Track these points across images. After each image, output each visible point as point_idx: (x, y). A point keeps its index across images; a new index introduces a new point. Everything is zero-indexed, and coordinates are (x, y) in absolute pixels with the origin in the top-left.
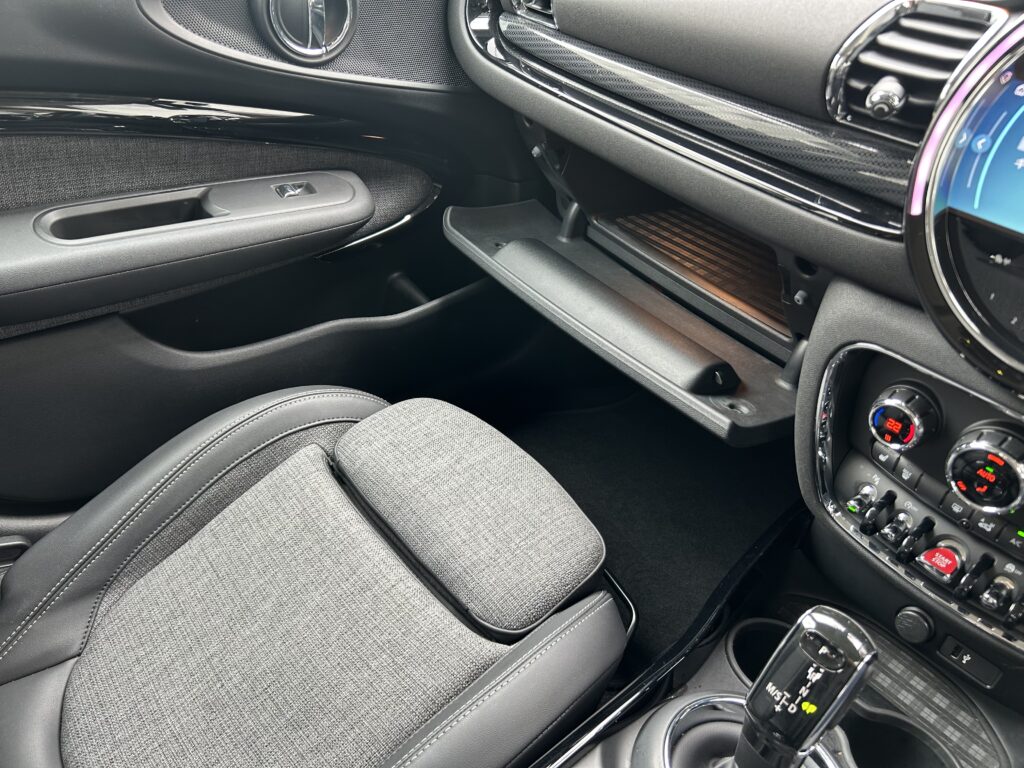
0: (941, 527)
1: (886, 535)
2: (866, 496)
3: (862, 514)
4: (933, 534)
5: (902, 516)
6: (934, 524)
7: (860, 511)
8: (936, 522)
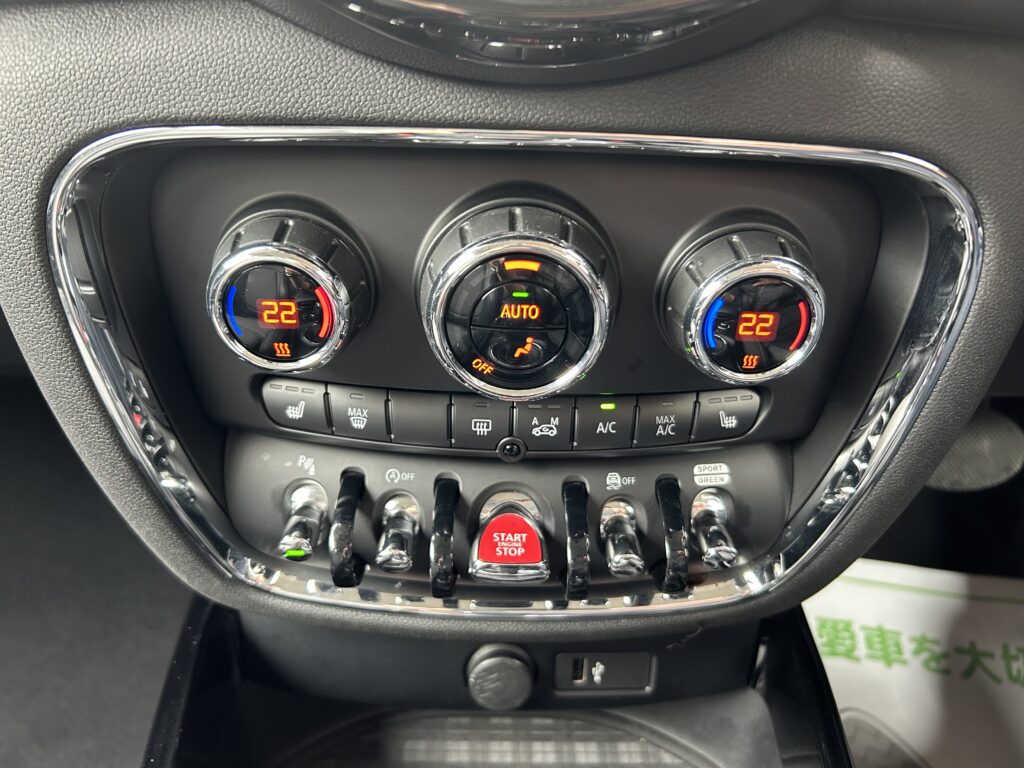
0: (470, 481)
1: (388, 561)
2: (306, 509)
3: (322, 550)
4: (464, 503)
5: (391, 508)
6: (455, 484)
7: (315, 548)
8: (458, 477)
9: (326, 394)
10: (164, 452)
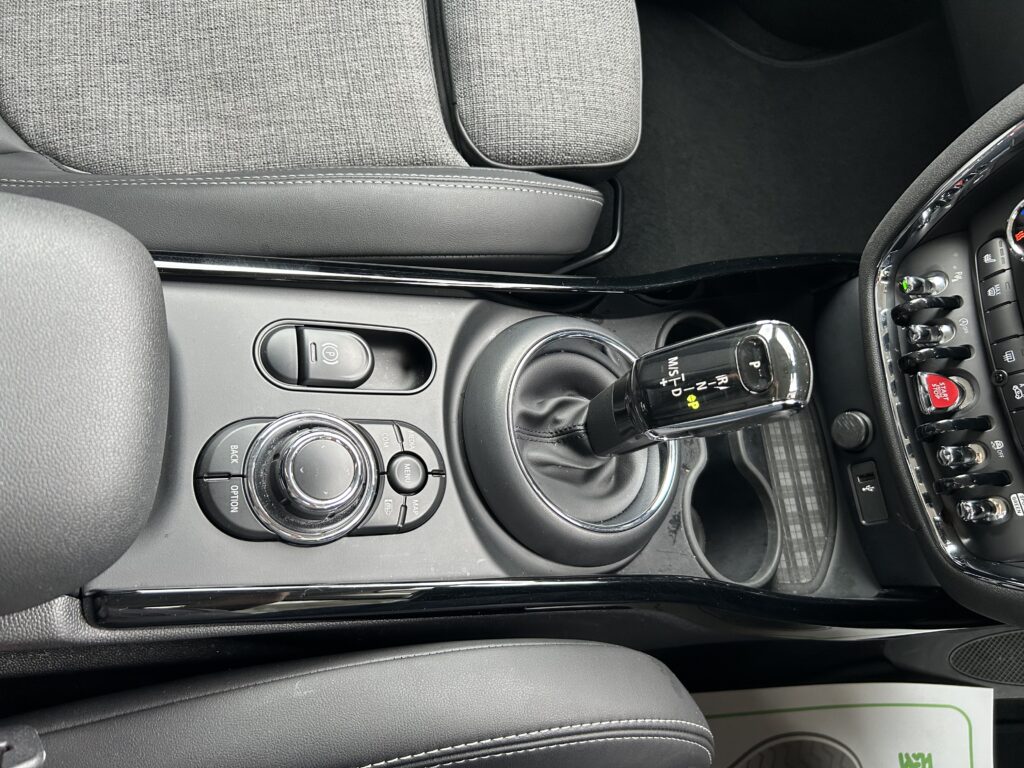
0: (973, 364)
2: (931, 285)
3: (909, 297)
4: (958, 364)
6: (969, 357)
7: (911, 293)
8: (974, 357)
9: (1004, 271)
10: (942, 204)
